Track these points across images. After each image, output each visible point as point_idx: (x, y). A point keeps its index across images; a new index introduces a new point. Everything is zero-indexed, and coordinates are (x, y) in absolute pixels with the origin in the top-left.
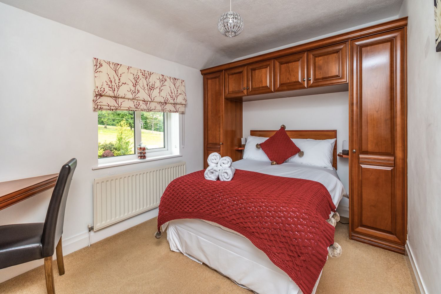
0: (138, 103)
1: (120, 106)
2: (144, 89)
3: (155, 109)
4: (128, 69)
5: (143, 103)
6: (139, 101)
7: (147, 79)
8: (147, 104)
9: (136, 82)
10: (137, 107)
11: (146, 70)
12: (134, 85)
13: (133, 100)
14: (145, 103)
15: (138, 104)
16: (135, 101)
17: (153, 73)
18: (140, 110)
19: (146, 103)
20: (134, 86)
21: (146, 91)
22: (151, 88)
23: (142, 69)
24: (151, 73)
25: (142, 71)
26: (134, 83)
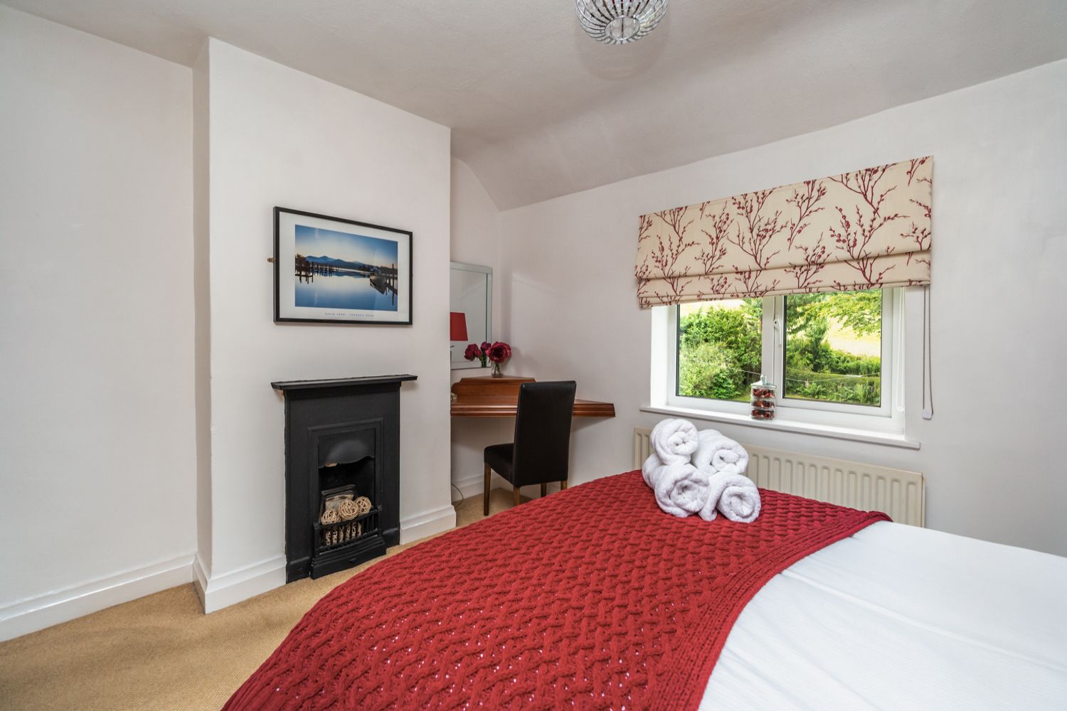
0: (722, 281)
1: (678, 294)
2: (741, 244)
3: (773, 289)
4: (701, 209)
5: (736, 279)
6: (724, 276)
7: (752, 215)
8: (749, 277)
9: (721, 231)
10: (717, 291)
11: (750, 191)
12: (713, 239)
13: (711, 277)
14: (741, 277)
15: (723, 284)
16: (716, 277)
17: (771, 192)
18: (729, 296)
19: (747, 277)
20: (713, 244)
21: (747, 247)
22: (764, 233)
23: (738, 194)
24: (767, 193)
25: (737, 198)
26: (714, 236)
